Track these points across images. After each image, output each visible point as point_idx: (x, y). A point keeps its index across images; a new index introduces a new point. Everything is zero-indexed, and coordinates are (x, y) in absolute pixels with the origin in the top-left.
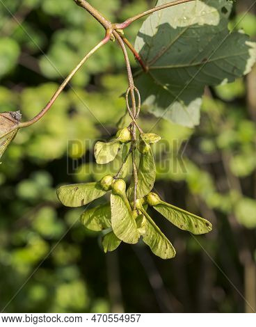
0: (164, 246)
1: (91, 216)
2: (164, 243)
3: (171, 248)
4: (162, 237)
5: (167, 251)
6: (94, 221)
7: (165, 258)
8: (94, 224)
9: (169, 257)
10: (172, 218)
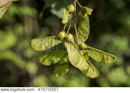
0: (92, 71)
1: (45, 57)
2: (92, 69)
3: (96, 71)
4: (91, 66)
5: (94, 74)
6: (46, 60)
7: (93, 78)
8: (46, 62)
9: (95, 77)
10: (93, 56)
